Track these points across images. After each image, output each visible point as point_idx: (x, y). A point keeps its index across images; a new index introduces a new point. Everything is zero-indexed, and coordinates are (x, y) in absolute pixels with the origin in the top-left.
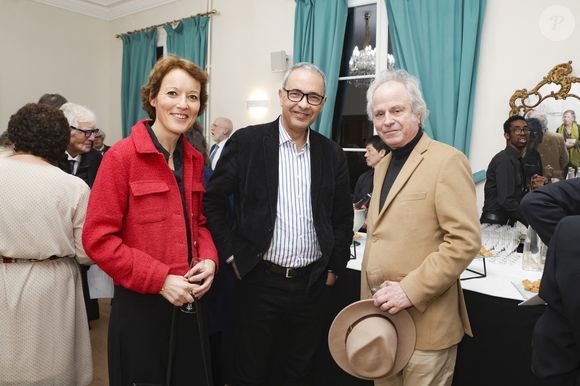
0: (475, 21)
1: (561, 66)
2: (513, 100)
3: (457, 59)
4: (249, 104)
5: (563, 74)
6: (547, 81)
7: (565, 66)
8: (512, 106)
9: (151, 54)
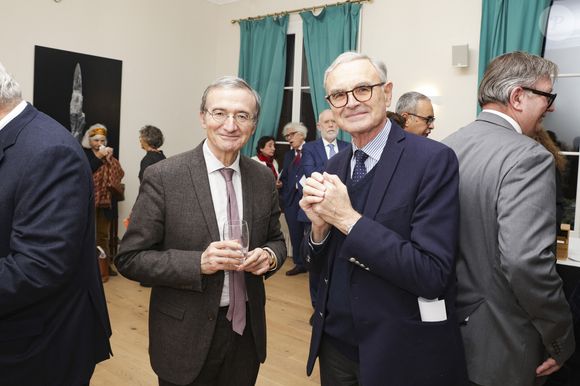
9: (281, 43)
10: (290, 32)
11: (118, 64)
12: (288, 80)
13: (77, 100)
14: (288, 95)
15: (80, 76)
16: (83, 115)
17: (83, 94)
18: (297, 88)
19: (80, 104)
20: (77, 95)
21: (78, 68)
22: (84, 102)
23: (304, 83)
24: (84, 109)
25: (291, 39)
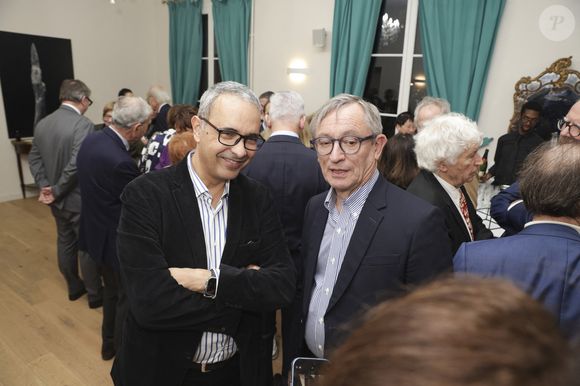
0: (495, 17)
1: (563, 59)
2: (518, 85)
3: (476, 47)
4: (290, 71)
5: (564, 67)
6: (549, 71)
7: (566, 60)
8: (517, 89)
9: (197, 21)
10: (204, 12)
11: (68, 42)
12: (205, 53)
13: (36, 73)
14: (205, 64)
15: (36, 54)
16: (43, 84)
17: (41, 68)
18: (211, 59)
19: (39, 76)
20: (36, 69)
21: (33, 48)
22: (43, 74)
23: (216, 56)
24: (44, 79)
25: (205, 18)
